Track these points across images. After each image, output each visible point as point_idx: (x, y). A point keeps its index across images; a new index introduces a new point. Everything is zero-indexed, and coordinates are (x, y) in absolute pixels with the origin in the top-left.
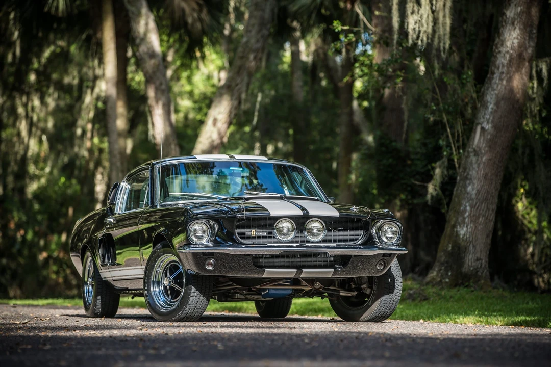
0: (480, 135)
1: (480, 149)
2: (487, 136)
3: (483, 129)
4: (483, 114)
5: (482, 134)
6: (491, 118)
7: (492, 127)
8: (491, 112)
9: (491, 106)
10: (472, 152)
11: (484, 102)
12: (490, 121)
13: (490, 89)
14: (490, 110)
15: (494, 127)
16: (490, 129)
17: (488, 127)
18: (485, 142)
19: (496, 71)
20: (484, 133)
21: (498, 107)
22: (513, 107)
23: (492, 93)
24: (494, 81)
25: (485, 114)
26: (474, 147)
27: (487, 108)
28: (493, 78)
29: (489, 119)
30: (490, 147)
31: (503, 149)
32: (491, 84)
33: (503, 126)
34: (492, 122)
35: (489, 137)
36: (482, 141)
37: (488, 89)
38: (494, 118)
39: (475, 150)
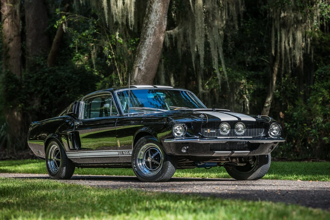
0: (138, 73)
1: (138, 81)
2: (142, 73)
3: (139, 69)
4: (140, 61)
5: (139, 72)
6: (144, 63)
7: (145, 69)
8: (144, 60)
9: (144, 57)
10: (133, 82)
11: (140, 54)
12: (144, 65)
13: (144, 48)
14: (144, 59)
15: (146, 68)
16: (144, 69)
17: (143, 68)
18: (141, 77)
19: (147, 38)
20: (140, 72)
21: (148, 57)
22: (156, 57)
23: (145, 49)
24: (145, 43)
25: (141, 61)
26: (134, 79)
27: (142, 58)
28: (145, 42)
29: (143, 64)
30: (143, 79)
31: (150, 80)
32: (144, 45)
33: (151, 68)
34: (145, 65)
35: (143, 74)
36: (139, 76)
37: (142, 47)
38: (146, 63)
39: (135, 81)
